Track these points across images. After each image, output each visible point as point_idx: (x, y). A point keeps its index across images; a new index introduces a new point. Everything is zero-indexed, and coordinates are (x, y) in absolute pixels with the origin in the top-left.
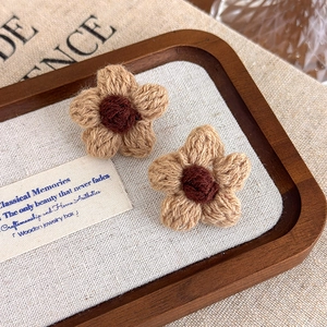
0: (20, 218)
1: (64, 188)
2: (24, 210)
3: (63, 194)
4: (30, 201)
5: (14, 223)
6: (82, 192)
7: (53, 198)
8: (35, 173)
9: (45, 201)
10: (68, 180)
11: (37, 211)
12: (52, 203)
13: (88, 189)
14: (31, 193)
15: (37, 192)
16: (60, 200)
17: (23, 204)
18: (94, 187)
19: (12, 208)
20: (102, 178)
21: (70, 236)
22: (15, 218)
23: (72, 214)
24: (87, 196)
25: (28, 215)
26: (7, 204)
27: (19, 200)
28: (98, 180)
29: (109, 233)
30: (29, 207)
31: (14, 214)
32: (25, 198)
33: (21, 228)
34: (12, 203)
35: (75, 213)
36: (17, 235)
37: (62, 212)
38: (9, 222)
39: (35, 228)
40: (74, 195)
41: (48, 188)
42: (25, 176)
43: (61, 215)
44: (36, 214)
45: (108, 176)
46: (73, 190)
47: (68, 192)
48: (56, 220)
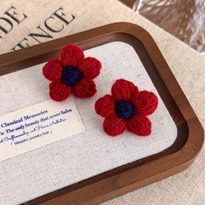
0: (16, 133)
1: (44, 116)
2: (18, 129)
3: (43, 120)
4: (22, 124)
5: (12, 136)
6: (55, 119)
7: (36, 122)
8: (26, 106)
9: (32, 124)
10: (46, 111)
11: (27, 129)
12: (36, 125)
13: (58, 118)
14: (23, 119)
15: (27, 118)
16: (41, 124)
17: (18, 125)
18: (62, 117)
19: (11, 127)
20: (67, 111)
21: (46, 146)
22: (13, 133)
23: (48, 133)
24: (57, 122)
25: (21, 131)
26: (8, 125)
27: (16, 122)
28: (65, 113)
29: (70, 145)
30: (22, 127)
31: (12, 131)
32: (20, 121)
33: (16, 140)
34: (11, 124)
35: (50, 132)
36: (13, 144)
37: (42, 131)
38: (9, 135)
39: (25, 140)
40: (50, 121)
41: (33, 116)
42: (20, 108)
43: (41, 133)
44: (26, 131)
45: (71, 110)
46: (49, 118)
47: (46, 119)
48: (38, 136)
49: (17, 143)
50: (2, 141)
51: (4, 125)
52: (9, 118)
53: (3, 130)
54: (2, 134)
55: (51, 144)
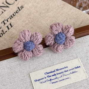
0: (52, 78)
1: (66, 69)
2: (53, 75)
3: (65, 71)
4: (55, 73)
5: (50, 79)
7: (62, 72)
8: (57, 64)
9: (60, 73)
10: (67, 67)
12: (62, 74)
14: (56, 70)
15: (57, 70)
16: (65, 73)
17: (53, 74)
18: (75, 70)
19: (50, 75)
20: (78, 67)
21: (68, 85)
23: (68, 78)
24: (73, 72)
25: (54, 77)
26: (48, 73)
27: (52, 72)
28: (77, 68)
29: (80, 85)
30: (55, 75)
31: (50, 76)
32: (54, 72)
33: (52, 81)
34: (50, 73)
35: (69, 78)
36: (51, 83)
37: (65, 77)
39: (57, 82)
40: (69, 72)
41: (61, 69)
42: (54, 65)
43: (65, 78)
44: (57, 77)
45: (80, 67)
46: (69, 70)
47: (67, 71)
48: (63, 80)
49: (53, 83)
50: (45, 82)
51: (46, 73)
52: (49, 70)
53: (46, 76)
54: (45, 78)
55: (70, 84)
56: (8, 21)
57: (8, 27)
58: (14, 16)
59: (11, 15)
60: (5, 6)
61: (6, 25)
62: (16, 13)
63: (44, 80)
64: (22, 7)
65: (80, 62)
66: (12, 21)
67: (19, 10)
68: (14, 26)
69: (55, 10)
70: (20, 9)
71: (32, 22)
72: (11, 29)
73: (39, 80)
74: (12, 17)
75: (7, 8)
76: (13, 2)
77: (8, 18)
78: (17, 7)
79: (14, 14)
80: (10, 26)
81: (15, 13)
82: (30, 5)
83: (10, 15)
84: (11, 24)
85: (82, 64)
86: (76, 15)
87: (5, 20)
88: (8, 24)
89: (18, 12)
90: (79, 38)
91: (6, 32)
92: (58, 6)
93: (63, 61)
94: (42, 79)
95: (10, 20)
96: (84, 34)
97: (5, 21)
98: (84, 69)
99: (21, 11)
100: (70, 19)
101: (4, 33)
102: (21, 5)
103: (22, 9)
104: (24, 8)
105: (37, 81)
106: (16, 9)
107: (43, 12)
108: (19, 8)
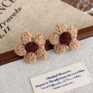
0: (55, 83)
1: (69, 74)
2: (56, 80)
3: (68, 76)
4: (58, 77)
5: (53, 84)
6: (75, 75)
7: (65, 77)
8: (59, 68)
9: (63, 78)
10: (70, 71)
12: (65, 79)
13: (77, 75)
14: (58, 75)
15: (60, 74)
16: (68, 78)
17: (55, 78)
18: (79, 74)
19: (52, 79)
20: (81, 71)
21: (71, 90)
22: (53, 83)
23: (72, 83)
24: (77, 77)
25: (57, 82)
26: (50, 78)
27: (54, 77)
28: (80, 72)
29: (85, 90)
30: (57, 80)
31: (52, 81)
32: (56, 76)
33: (55, 86)
34: (52, 78)
36: (53, 89)
38: (51, 84)
39: (59, 87)
41: (63, 73)
42: (56, 69)
43: (68, 83)
44: (60, 82)
45: (84, 70)
46: (72, 75)
47: (70, 75)
48: (67, 85)
49: (55, 88)
50: (47, 87)
51: (48, 78)
53: (48, 81)
54: (47, 83)
55: (74, 89)
56: (5, 24)
57: (5, 30)
58: (11, 18)
59: (9, 18)
60: (2, 8)
61: (3, 29)
62: (14, 16)
63: (45, 86)
64: (20, 9)
65: (83, 65)
66: (9, 24)
67: (16, 12)
68: (12, 29)
69: (55, 11)
70: (18, 11)
71: (31, 24)
72: (9, 33)
73: (40, 86)
74: (9, 20)
75: (4, 10)
76: (10, 4)
77: (5, 21)
78: (15, 9)
79: (12, 17)
80: (7, 30)
81: (12, 15)
82: (28, 6)
83: (7, 18)
84: (9, 27)
85: (86, 68)
86: (77, 16)
87: (2, 23)
88: (5, 27)
89: (15, 14)
90: (82, 40)
91: (4, 35)
92: (58, 7)
93: (65, 64)
94: (43, 84)
95: (7, 23)
96: (87, 36)
97: (2, 25)
98: (88, 73)
99: (18, 13)
100: (71, 20)
101: (2, 37)
102: (19, 7)
103: (19, 11)
104: (22, 10)
105: (38, 86)
106: (13, 11)
107: (42, 13)
108: (16, 10)
